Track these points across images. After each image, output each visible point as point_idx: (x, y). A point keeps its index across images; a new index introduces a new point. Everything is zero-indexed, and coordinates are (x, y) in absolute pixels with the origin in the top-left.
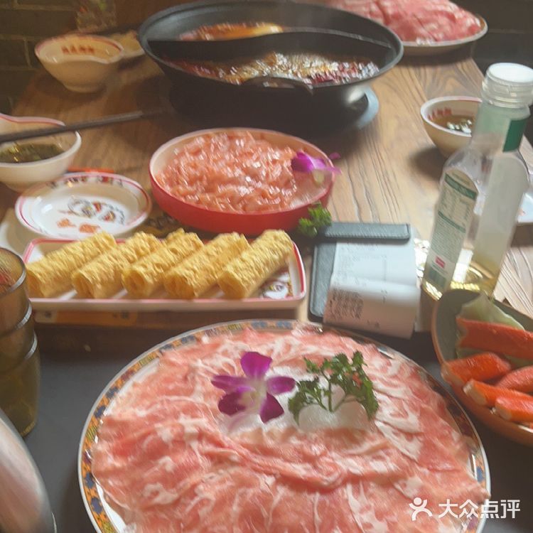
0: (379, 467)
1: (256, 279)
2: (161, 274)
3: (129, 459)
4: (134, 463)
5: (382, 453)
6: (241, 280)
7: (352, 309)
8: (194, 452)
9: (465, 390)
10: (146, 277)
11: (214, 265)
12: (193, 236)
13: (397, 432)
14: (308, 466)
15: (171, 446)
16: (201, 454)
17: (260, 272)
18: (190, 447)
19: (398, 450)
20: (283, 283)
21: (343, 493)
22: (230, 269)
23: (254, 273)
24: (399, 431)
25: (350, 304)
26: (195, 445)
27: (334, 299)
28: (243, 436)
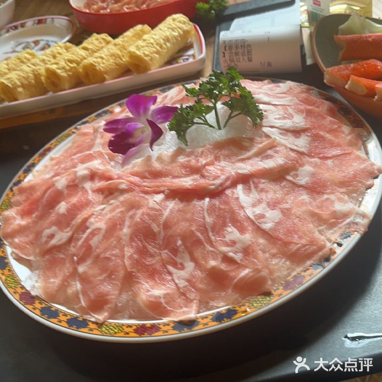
0: (269, 164)
1: (158, 52)
2: (75, 67)
3: (34, 215)
4: (37, 217)
5: (270, 152)
6: (142, 55)
7: (243, 54)
8: (87, 191)
9: (347, 87)
10: (59, 71)
11: (121, 51)
12: (104, 36)
13: (284, 132)
14: (196, 177)
15: (66, 192)
16: (94, 191)
17: (161, 47)
18: (83, 188)
19: (286, 147)
20: (189, 56)
21: (233, 193)
22: (132, 49)
23: (156, 48)
24: (286, 131)
25: (240, 51)
26: (88, 185)
27: (226, 50)
28: (134, 166)
